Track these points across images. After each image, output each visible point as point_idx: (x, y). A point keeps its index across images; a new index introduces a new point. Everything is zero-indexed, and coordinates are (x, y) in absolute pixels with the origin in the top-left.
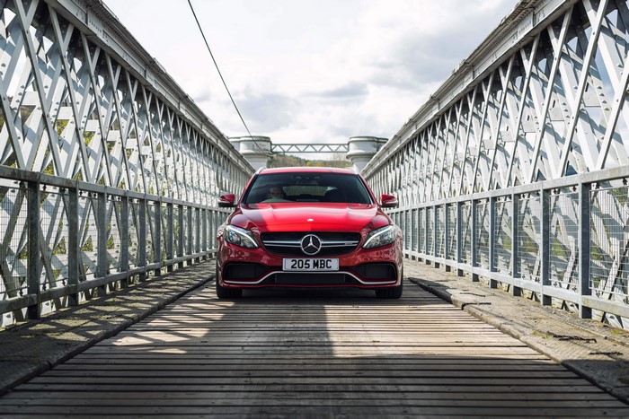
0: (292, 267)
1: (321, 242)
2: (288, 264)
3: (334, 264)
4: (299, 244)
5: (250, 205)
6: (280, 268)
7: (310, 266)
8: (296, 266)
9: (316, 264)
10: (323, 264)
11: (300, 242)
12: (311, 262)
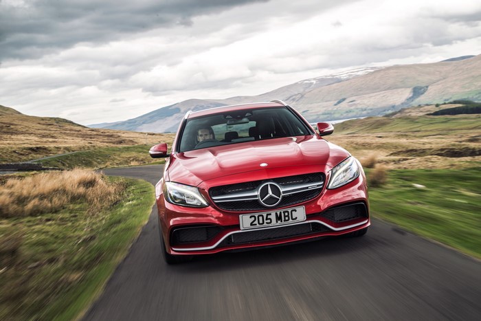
0: (251, 224)
1: (282, 190)
2: (246, 222)
3: (300, 214)
4: (256, 196)
5: (186, 154)
6: (238, 227)
7: (272, 221)
8: (256, 222)
9: (279, 218)
10: (288, 216)
11: (257, 193)
12: (273, 217)
